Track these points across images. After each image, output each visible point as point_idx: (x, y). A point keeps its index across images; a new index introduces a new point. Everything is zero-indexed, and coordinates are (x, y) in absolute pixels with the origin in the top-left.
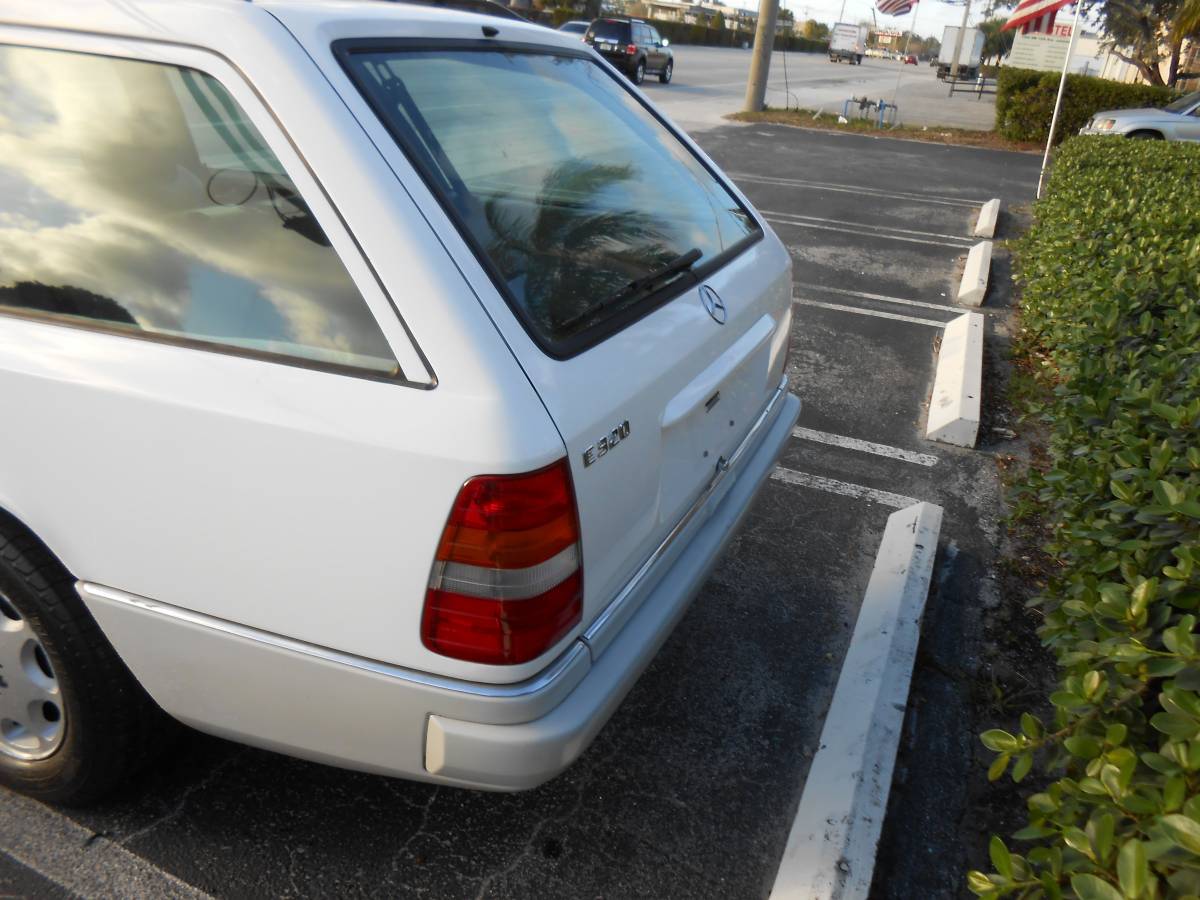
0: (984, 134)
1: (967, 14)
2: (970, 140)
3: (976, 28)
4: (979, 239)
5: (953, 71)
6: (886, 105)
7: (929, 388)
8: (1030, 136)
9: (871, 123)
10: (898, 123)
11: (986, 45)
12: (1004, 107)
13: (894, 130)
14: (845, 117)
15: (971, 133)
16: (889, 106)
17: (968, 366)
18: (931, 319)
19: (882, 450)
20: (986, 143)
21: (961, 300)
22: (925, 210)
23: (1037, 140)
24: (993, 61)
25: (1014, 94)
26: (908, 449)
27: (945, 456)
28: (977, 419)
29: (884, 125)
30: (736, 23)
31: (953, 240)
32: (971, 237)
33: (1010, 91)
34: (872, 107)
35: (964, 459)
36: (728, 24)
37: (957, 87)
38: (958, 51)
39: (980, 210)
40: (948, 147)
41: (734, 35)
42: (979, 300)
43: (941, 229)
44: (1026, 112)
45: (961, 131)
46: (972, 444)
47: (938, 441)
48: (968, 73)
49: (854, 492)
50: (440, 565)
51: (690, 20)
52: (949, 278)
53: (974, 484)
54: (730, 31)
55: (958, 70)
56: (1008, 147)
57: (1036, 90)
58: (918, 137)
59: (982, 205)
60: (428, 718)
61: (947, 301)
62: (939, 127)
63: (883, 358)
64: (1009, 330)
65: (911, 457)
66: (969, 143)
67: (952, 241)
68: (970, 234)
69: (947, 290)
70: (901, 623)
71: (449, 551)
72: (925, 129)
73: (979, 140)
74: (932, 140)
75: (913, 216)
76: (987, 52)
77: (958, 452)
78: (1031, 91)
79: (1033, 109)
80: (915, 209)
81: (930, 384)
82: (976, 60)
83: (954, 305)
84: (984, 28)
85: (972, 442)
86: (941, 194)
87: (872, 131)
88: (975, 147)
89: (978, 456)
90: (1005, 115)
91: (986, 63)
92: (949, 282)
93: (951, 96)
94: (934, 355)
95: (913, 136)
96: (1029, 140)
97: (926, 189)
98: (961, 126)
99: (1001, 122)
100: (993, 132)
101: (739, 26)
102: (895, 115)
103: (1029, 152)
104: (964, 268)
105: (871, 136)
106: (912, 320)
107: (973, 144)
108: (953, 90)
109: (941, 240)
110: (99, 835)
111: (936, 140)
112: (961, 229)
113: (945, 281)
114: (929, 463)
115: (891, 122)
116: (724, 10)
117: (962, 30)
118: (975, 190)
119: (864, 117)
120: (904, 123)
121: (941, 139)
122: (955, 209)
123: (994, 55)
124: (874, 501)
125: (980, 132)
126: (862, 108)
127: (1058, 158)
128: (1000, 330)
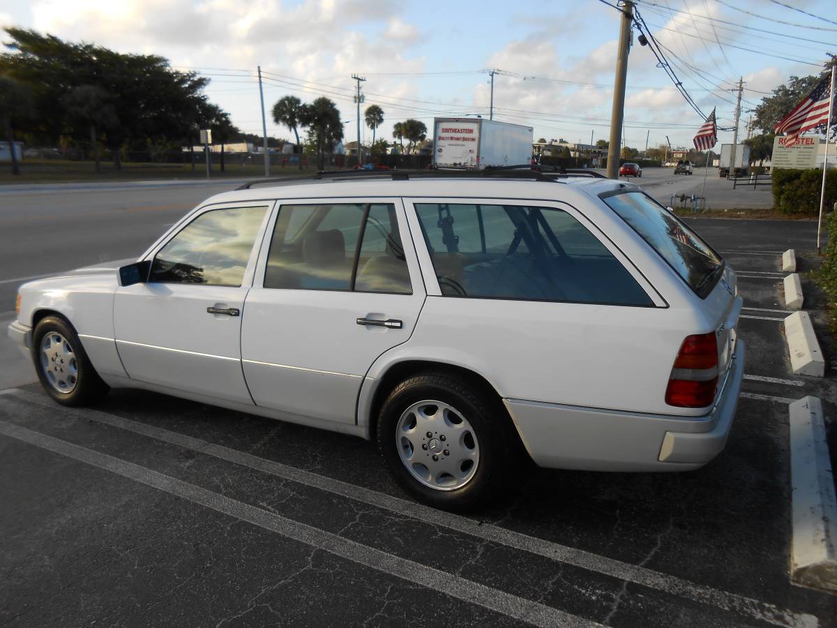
0: (767, 211)
1: (736, 136)
2: (759, 215)
3: (742, 144)
4: (787, 273)
5: (732, 172)
6: (698, 198)
7: (786, 352)
8: (800, 210)
9: (689, 209)
10: (707, 208)
11: (752, 154)
12: (778, 194)
13: (705, 213)
14: (672, 207)
15: (757, 211)
16: (700, 198)
17: (808, 337)
18: (773, 317)
19: (770, 380)
20: (769, 216)
21: (788, 306)
22: (745, 259)
23: (805, 212)
24: (758, 164)
25: (783, 185)
26: (786, 379)
27: (807, 381)
28: (823, 361)
29: (697, 210)
30: (577, 153)
31: (771, 276)
32: (781, 272)
33: (781, 183)
34: (689, 200)
35: (820, 382)
36: (572, 154)
37: (738, 182)
38: (733, 159)
39: (781, 257)
40: (744, 221)
41: (577, 161)
42: (800, 305)
43: (760, 269)
44: (795, 195)
45: (751, 210)
46: (822, 375)
47: (801, 374)
48: (741, 173)
49: (763, 398)
50: (675, 370)
51: (548, 153)
52: (776, 295)
53: (829, 393)
54: (574, 158)
55: (735, 171)
56: (786, 218)
57: (799, 181)
58: (723, 215)
59: (782, 254)
60: (665, 433)
61: (779, 307)
62: (735, 209)
63: (753, 338)
64: (823, 320)
65: (788, 382)
66: (758, 218)
67: (768, 275)
68: (780, 270)
69: (777, 302)
70: (816, 442)
71: (679, 364)
72: (726, 210)
73: (763, 215)
74: (732, 217)
75: (739, 263)
76: (752, 158)
77: (815, 379)
78: (796, 182)
79: (799, 192)
80: (739, 259)
81: (786, 349)
82: (746, 163)
83: (785, 309)
84: (748, 143)
85: (822, 374)
86: (753, 249)
87: (690, 215)
88: (762, 220)
89: (827, 381)
90: (780, 198)
91: (752, 165)
92: (777, 298)
93: (734, 188)
94: (783, 336)
95: (719, 216)
96: (799, 213)
97: (740, 247)
98: (749, 207)
99: (778, 203)
100: (774, 209)
101: (580, 154)
102: (705, 203)
103: (800, 220)
104: (784, 289)
105: (690, 217)
106: (762, 318)
107: (761, 218)
108: (735, 185)
109: (763, 275)
110: (482, 522)
111: (735, 217)
112: (773, 268)
113: (773, 297)
114: (799, 385)
115: (702, 208)
116: (568, 145)
117: (734, 146)
118: (773, 245)
119: (683, 206)
120: (712, 208)
121: (739, 216)
122: (765, 257)
123: (758, 160)
124: (776, 402)
125: (764, 210)
126: (682, 201)
127: (829, 222)
128: (818, 321)
